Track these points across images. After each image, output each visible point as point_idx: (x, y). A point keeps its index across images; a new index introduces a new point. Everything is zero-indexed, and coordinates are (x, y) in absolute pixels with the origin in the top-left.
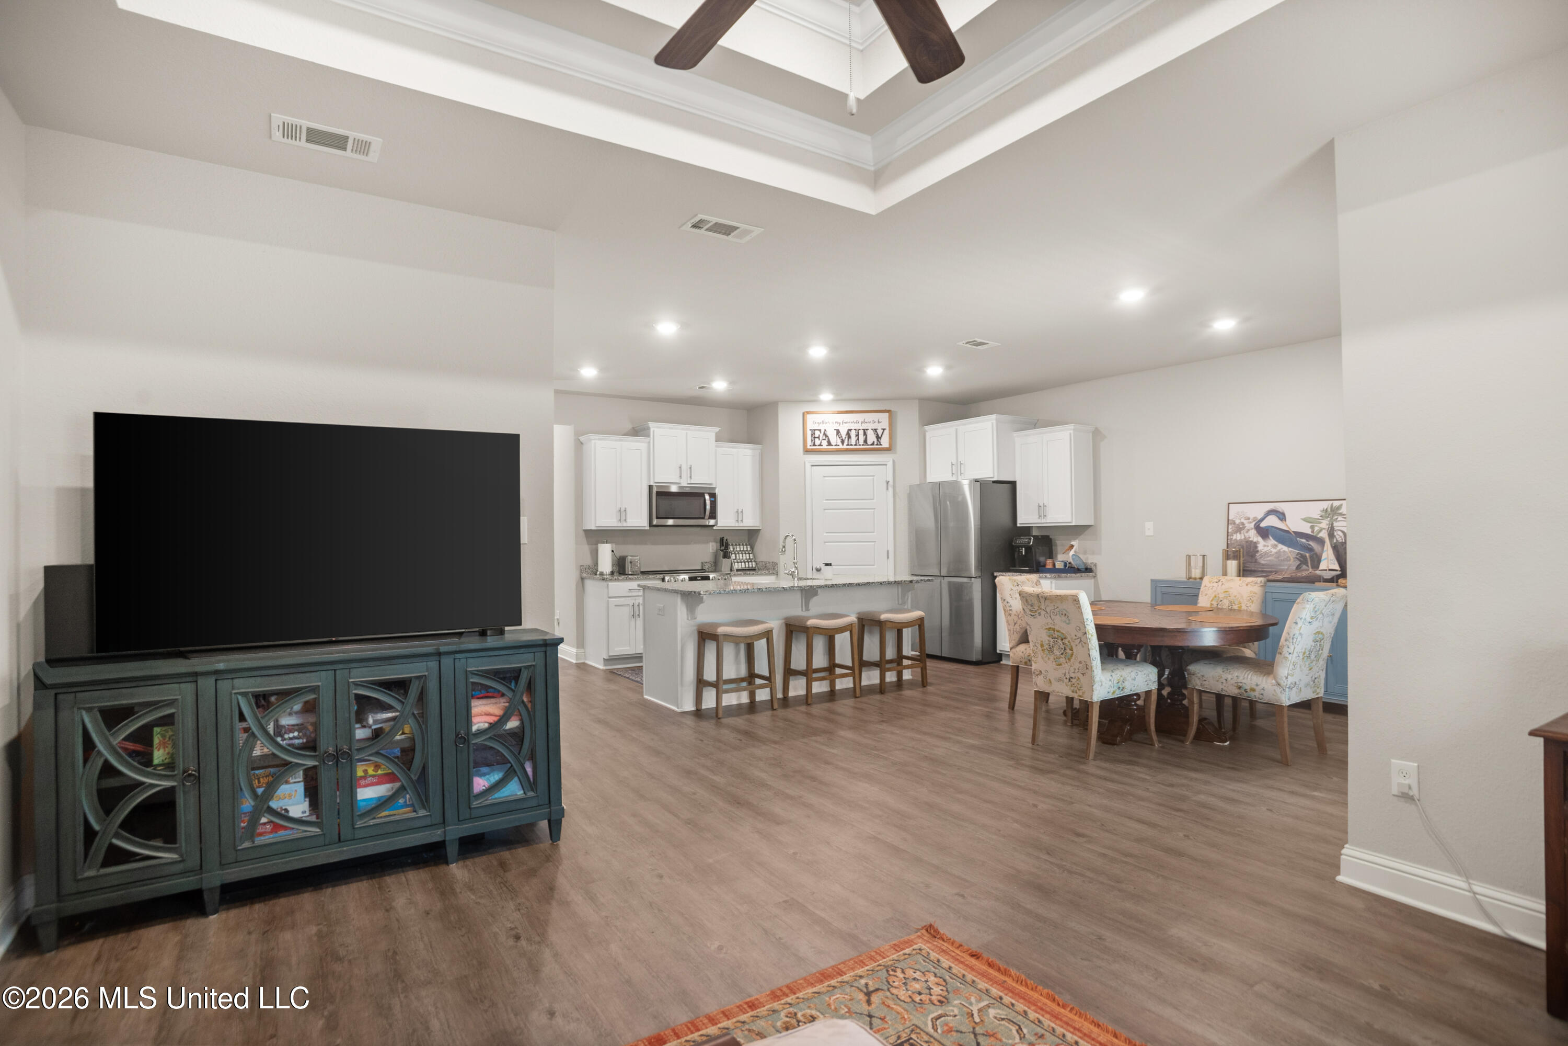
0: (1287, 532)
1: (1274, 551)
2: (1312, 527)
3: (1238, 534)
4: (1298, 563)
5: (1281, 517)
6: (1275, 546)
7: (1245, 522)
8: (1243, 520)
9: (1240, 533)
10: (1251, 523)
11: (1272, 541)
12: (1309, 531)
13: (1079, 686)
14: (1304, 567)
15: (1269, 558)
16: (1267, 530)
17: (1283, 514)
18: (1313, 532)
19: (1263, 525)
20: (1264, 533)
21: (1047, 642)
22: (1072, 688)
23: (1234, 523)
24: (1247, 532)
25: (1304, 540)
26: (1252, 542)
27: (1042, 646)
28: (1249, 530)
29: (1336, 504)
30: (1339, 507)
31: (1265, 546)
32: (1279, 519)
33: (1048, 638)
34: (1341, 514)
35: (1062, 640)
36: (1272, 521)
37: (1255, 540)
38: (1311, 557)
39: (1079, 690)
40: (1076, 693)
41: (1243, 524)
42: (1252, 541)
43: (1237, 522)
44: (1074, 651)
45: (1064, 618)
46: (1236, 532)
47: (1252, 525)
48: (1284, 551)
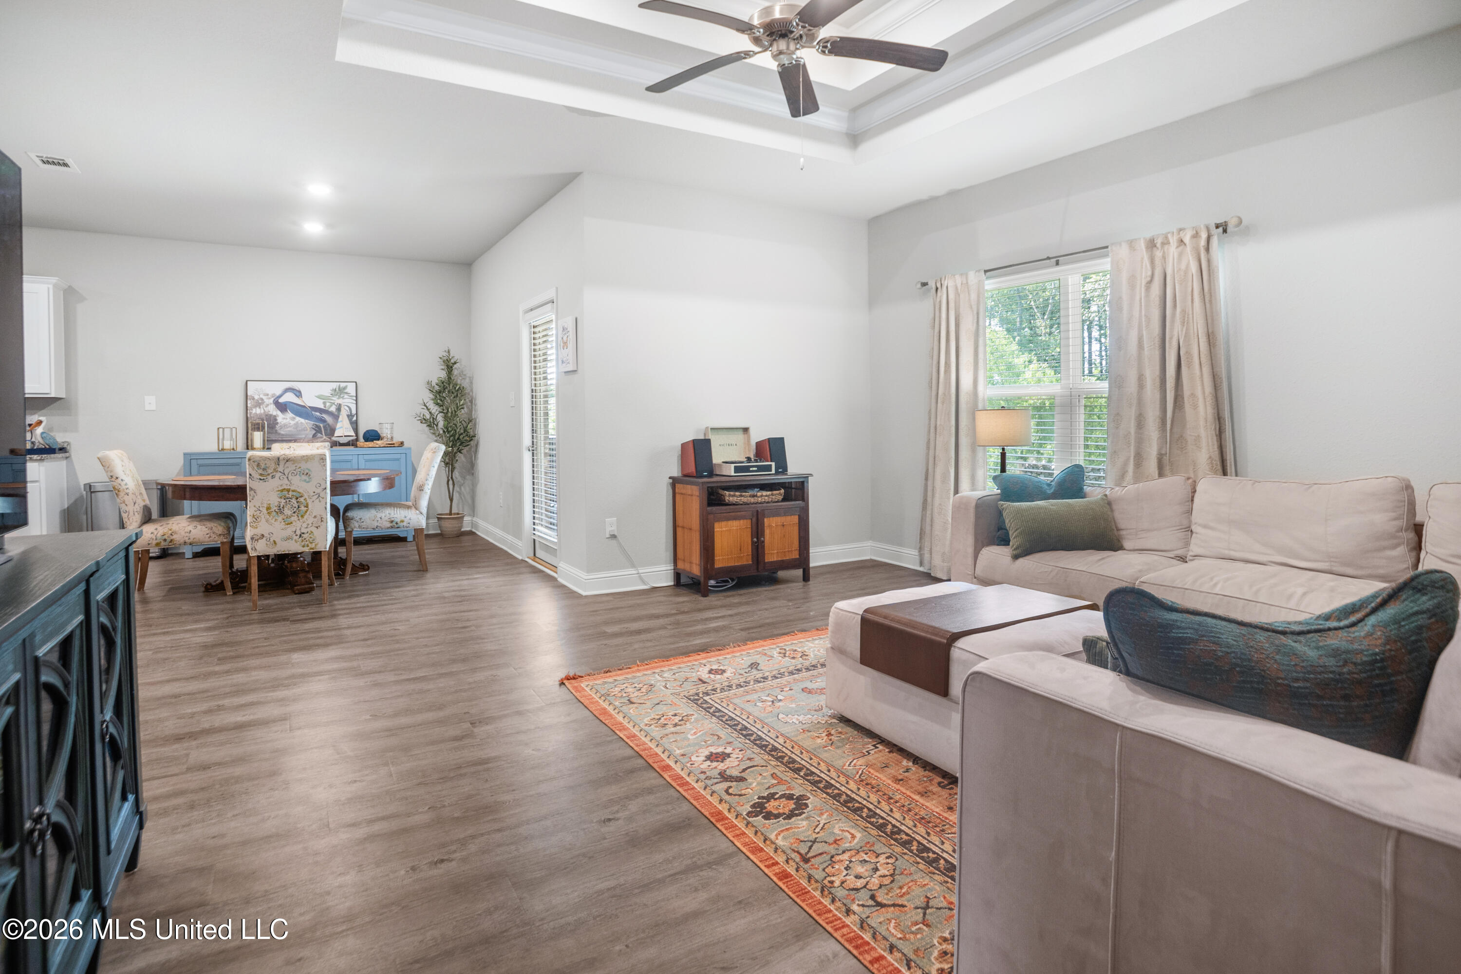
0: (304, 407)
2: (324, 403)
3: (258, 408)
4: (314, 432)
5: (298, 394)
7: (264, 398)
8: (262, 396)
9: (260, 408)
10: (269, 398)
11: (290, 415)
12: (322, 407)
13: (311, 540)
15: (289, 429)
16: (285, 405)
17: (300, 392)
18: (325, 407)
19: (281, 400)
20: (283, 407)
21: (277, 504)
22: (303, 544)
23: (253, 399)
24: (266, 407)
25: (318, 414)
27: (268, 508)
28: (268, 405)
29: (343, 385)
30: (345, 388)
32: (296, 395)
33: (279, 500)
35: (297, 499)
36: (289, 397)
37: (274, 414)
39: (311, 543)
40: (308, 546)
41: (262, 399)
42: (271, 415)
43: (256, 397)
44: (310, 506)
45: (304, 477)
46: (255, 407)
47: (271, 401)
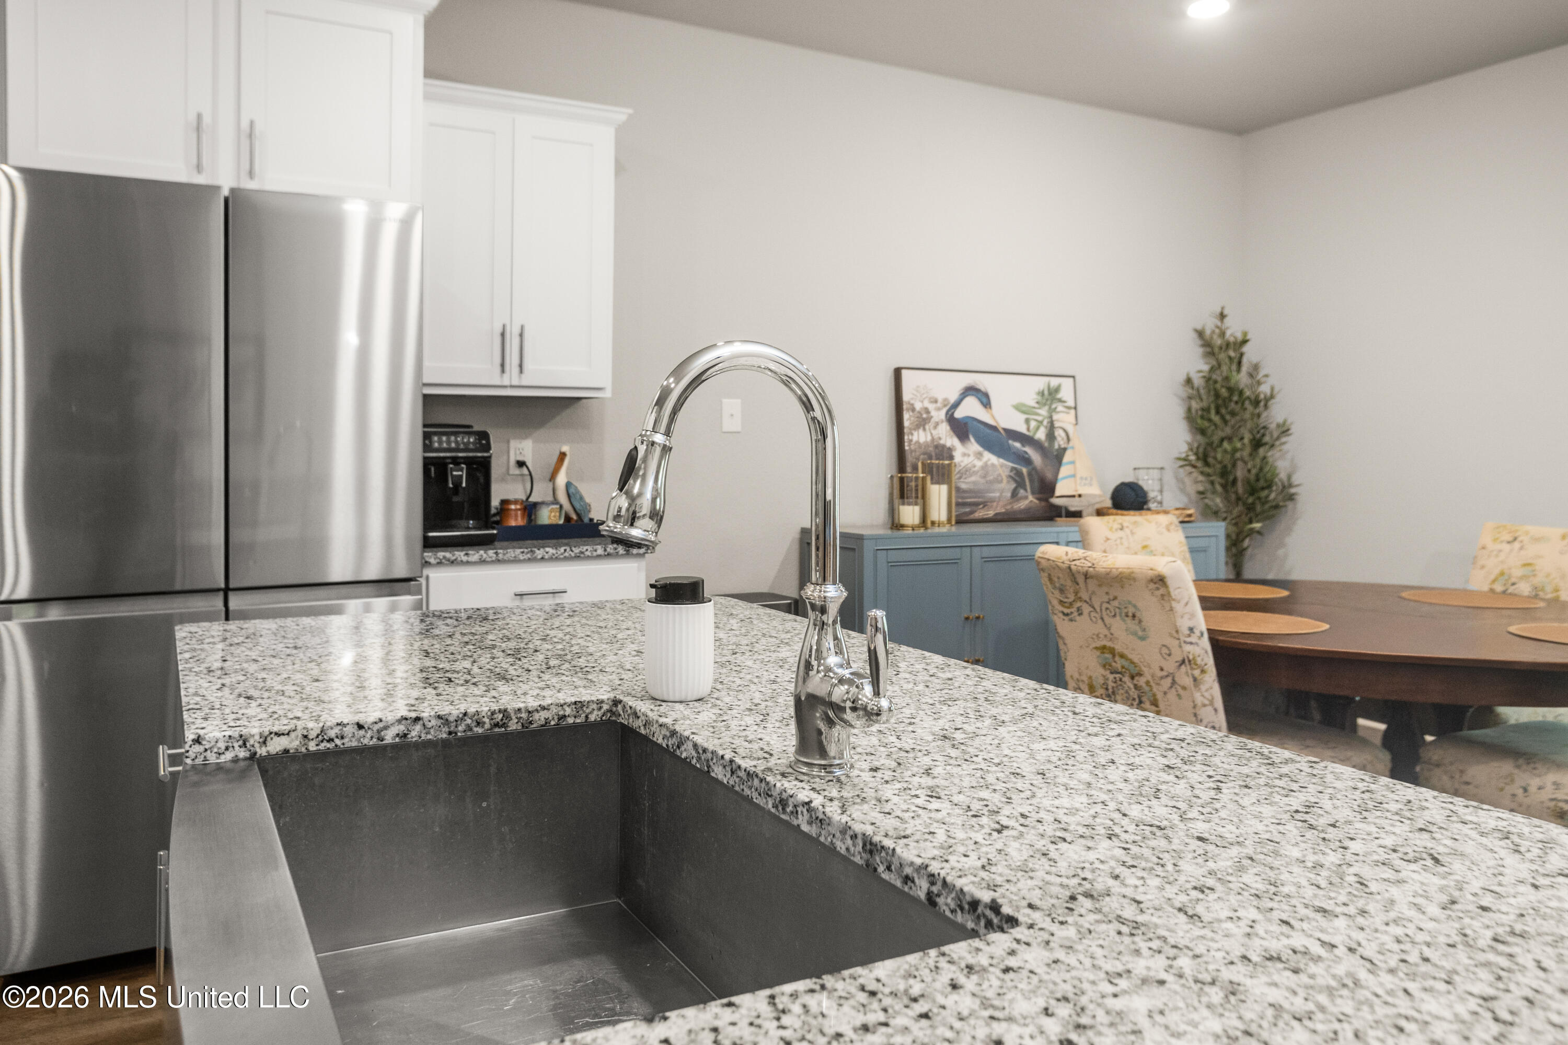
0: (994, 428)
1: (979, 464)
2: (1027, 421)
3: (921, 431)
4: (1013, 485)
5: (985, 400)
6: (979, 455)
7: (931, 407)
8: (927, 404)
9: (924, 430)
10: (939, 409)
11: (974, 446)
12: (1022, 429)
14: (1022, 492)
16: (966, 424)
17: (986, 395)
18: (1028, 430)
19: (959, 414)
20: (961, 429)
23: (913, 410)
24: (935, 427)
25: (1017, 445)
26: (944, 446)
28: (937, 424)
29: (1054, 382)
30: (1057, 390)
31: (964, 455)
32: (982, 403)
34: (1060, 401)
36: (970, 408)
37: (948, 444)
38: (1030, 474)
41: (927, 411)
43: (918, 406)
46: (917, 427)
47: (942, 415)
48: (993, 465)
